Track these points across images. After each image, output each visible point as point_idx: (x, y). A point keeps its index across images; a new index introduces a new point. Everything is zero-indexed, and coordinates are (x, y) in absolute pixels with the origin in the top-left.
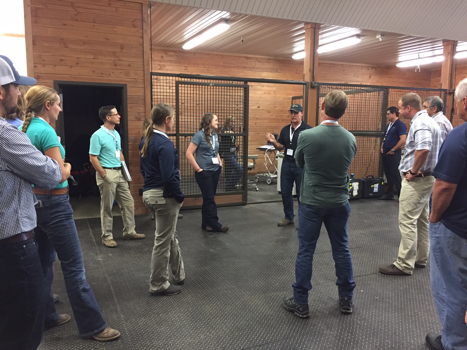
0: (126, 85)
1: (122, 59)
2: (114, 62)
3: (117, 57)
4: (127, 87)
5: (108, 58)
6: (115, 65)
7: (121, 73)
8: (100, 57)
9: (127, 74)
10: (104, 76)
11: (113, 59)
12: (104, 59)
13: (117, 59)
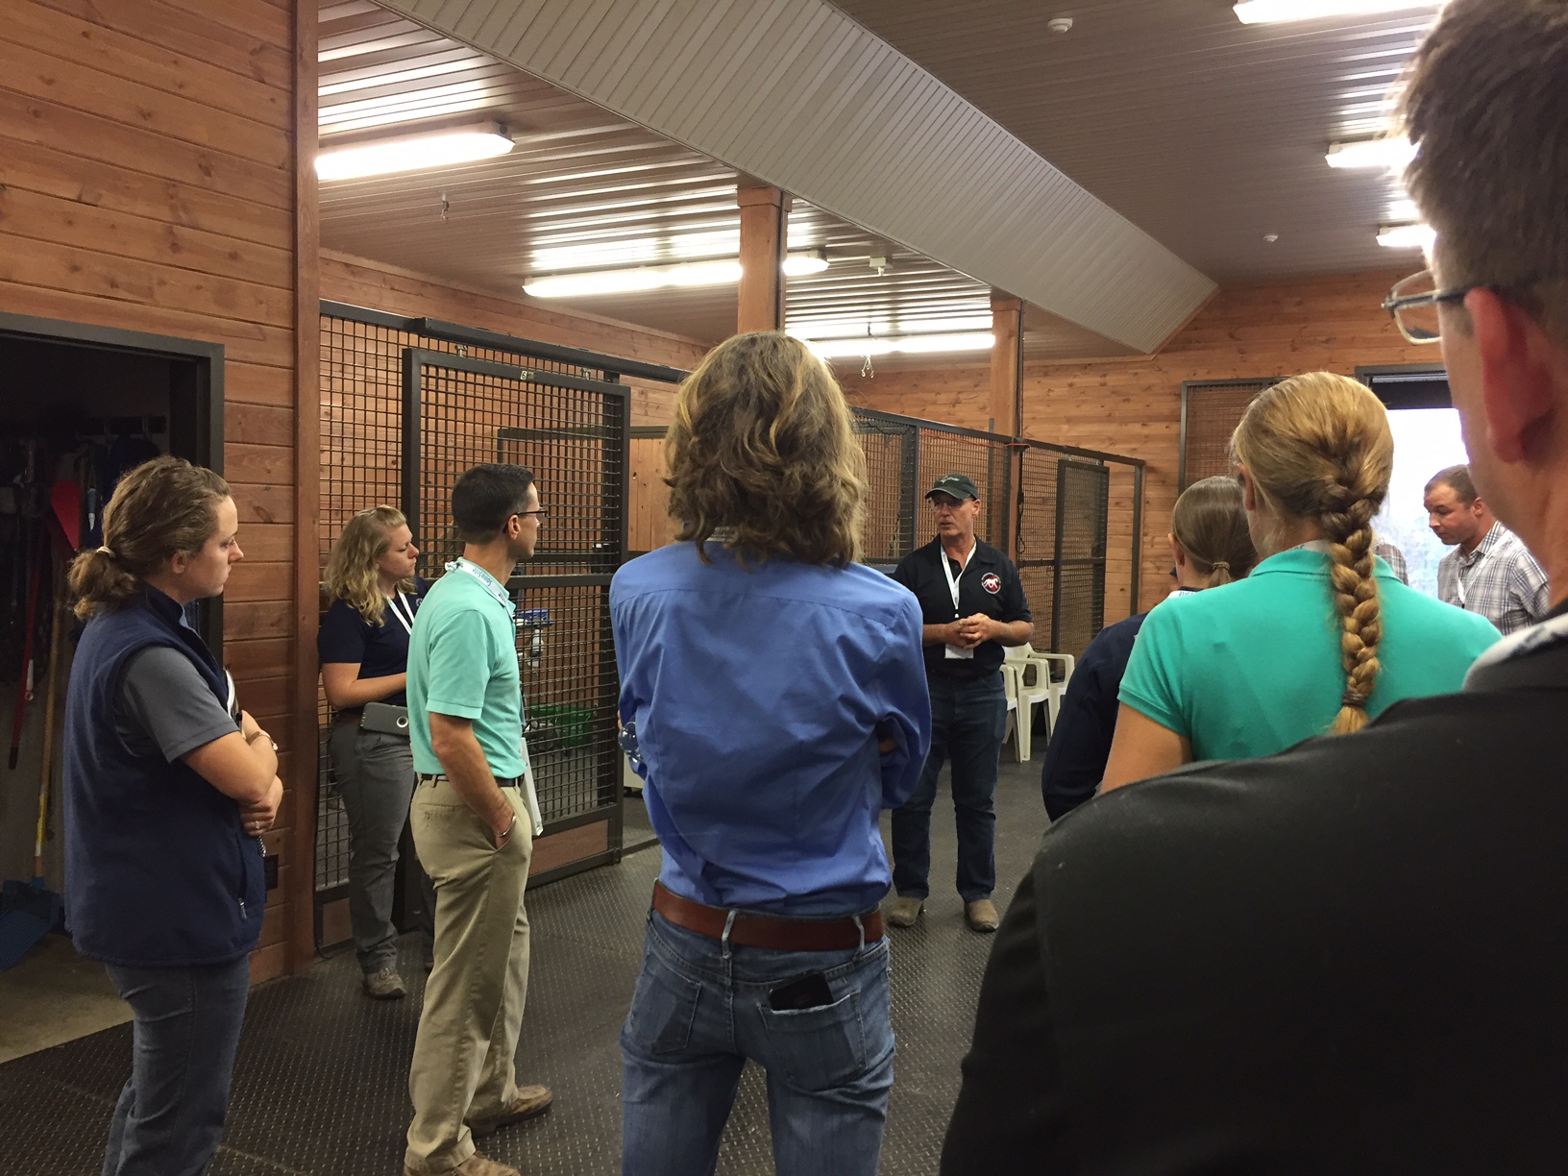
0: (219, 348)
1: (205, 220)
2: (171, 233)
3: (186, 209)
4: (223, 359)
5: (141, 208)
6: (175, 247)
7: (199, 288)
8: (108, 199)
9: (225, 297)
10: (122, 294)
11: (166, 215)
12: (126, 209)
13: (184, 217)
